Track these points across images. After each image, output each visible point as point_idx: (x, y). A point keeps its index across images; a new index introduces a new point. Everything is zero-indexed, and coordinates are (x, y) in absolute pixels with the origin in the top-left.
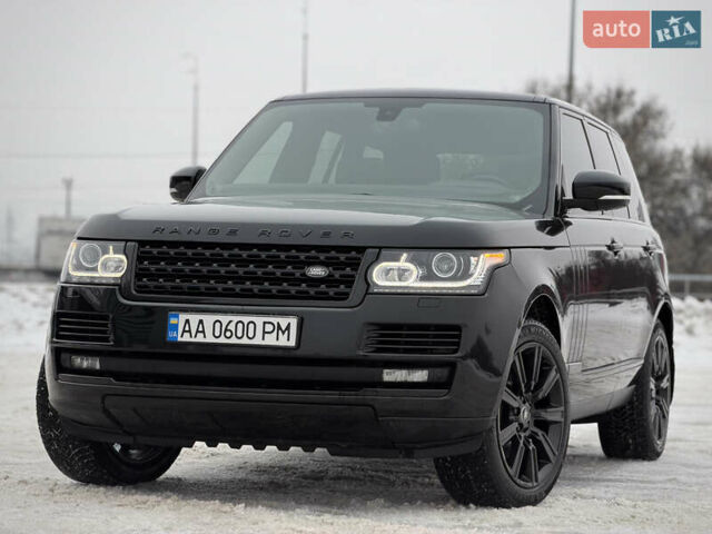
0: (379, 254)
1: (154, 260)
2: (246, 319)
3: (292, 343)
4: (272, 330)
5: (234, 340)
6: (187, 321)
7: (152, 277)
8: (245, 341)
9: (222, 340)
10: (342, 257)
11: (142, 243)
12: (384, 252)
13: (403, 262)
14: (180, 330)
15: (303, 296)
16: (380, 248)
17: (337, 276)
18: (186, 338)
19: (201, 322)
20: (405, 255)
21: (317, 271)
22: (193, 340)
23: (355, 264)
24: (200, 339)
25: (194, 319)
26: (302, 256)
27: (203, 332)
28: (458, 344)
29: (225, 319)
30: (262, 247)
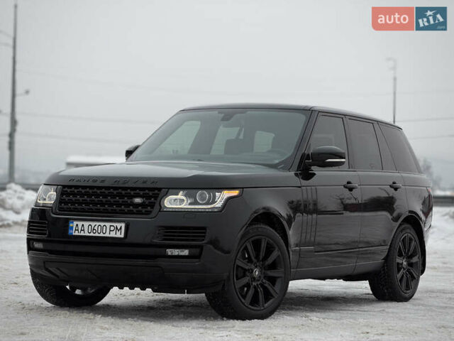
0: (168, 192)
1: (68, 195)
2: (102, 224)
3: (122, 236)
4: (113, 230)
5: (97, 235)
6: (77, 225)
7: (66, 203)
8: (102, 235)
9: (92, 234)
10: (151, 193)
11: (64, 186)
12: (170, 191)
13: (181, 196)
14: (74, 229)
15: (131, 213)
16: (169, 189)
17: (147, 203)
18: (77, 233)
19: (83, 225)
20: (181, 192)
21: (138, 200)
22: (79, 234)
23: (156, 197)
24: (82, 234)
25: (80, 224)
26: (132, 193)
27: (84, 230)
28: (204, 236)
29: (93, 224)
30: (115, 188)
